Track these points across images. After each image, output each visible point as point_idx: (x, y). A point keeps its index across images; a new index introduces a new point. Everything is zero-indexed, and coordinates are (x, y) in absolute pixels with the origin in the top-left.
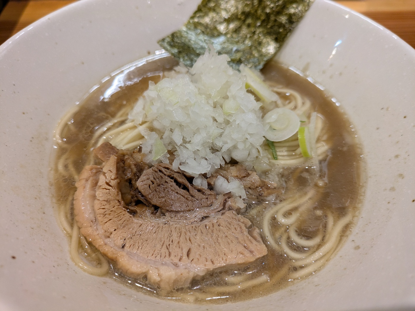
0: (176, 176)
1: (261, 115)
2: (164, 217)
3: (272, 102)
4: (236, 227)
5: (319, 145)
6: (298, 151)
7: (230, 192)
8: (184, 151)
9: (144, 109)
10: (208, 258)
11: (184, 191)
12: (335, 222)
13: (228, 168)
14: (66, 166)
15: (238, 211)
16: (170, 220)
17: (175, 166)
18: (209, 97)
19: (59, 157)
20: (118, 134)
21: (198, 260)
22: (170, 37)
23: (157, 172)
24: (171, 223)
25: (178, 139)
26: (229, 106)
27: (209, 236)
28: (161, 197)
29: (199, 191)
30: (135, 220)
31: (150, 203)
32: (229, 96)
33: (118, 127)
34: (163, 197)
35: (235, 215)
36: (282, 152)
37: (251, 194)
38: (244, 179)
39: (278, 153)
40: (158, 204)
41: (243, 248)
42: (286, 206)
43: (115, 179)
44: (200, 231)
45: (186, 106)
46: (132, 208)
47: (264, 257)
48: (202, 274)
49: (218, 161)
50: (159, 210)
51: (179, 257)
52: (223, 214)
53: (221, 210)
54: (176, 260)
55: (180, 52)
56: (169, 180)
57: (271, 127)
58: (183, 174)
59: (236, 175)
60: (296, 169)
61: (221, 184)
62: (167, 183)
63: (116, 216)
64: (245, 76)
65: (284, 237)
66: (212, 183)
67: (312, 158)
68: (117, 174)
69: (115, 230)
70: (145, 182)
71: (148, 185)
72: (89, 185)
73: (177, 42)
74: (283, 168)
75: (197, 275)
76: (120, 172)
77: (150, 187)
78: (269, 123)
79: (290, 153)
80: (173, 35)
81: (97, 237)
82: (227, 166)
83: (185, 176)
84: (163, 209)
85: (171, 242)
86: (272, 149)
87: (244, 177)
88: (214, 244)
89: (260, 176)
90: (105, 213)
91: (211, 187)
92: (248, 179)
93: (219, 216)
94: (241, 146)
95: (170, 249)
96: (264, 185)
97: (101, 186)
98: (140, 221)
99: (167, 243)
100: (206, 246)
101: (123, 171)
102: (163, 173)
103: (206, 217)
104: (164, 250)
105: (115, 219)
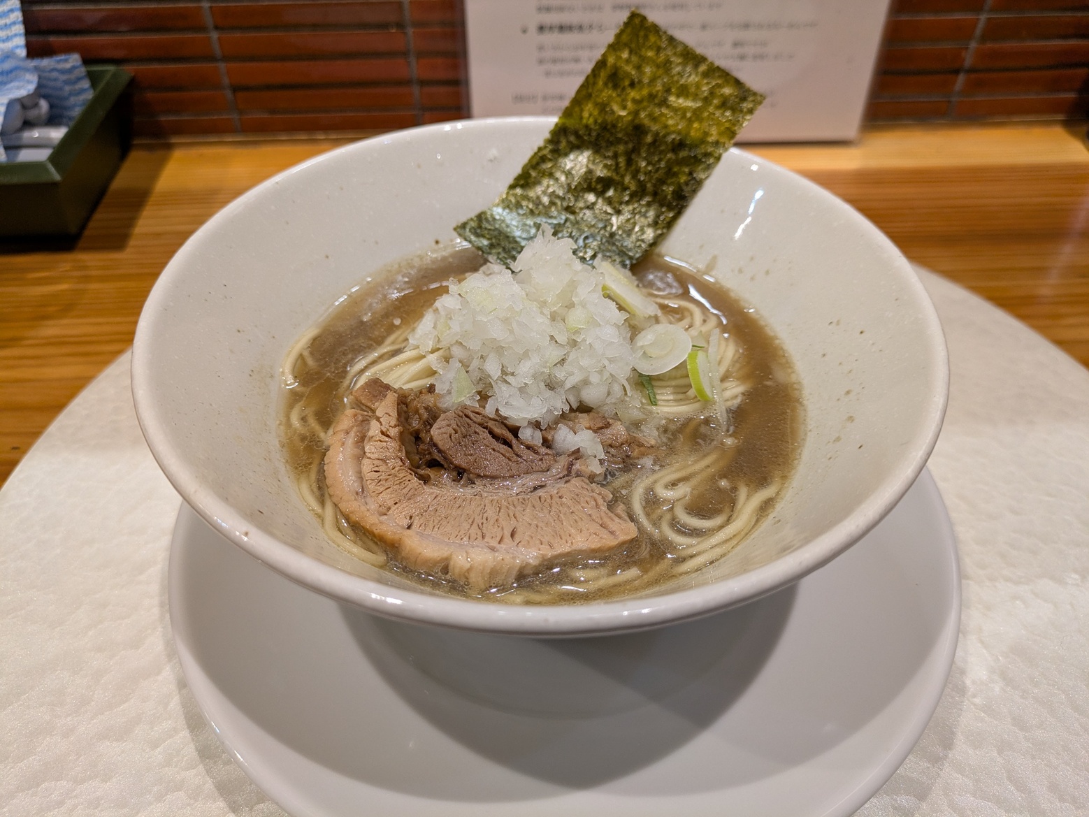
0: (491, 424)
1: (629, 335)
2: (473, 486)
3: (650, 317)
4: (588, 499)
5: (727, 384)
6: (692, 392)
7: (579, 449)
8: (504, 387)
9: (434, 327)
10: (543, 540)
11: (505, 447)
12: (748, 497)
13: (576, 417)
14: (304, 419)
15: (592, 478)
16: (483, 491)
17: (489, 410)
18: (544, 304)
19: (291, 406)
20: (391, 369)
21: (529, 542)
22: (475, 219)
23: (462, 417)
24: (485, 494)
25: (493, 369)
26: (576, 318)
27: (546, 511)
28: (469, 455)
29: (528, 447)
30: (427, 489)
31: (452, 463)
32: (575, 302)
33: (389, 359)
34: (471, 455)
35: (587, 484)
36: (665, 395)
37: (612, 455)
38: (601, 431)
39: (658, 397)
40: (464, 465)
41: (599, 527)
42: (670, 475)
43: (395, 426)
44: (530, 505)
45: (507, 319)
46: (423, 472)
47: (632, 540)
48: (533, 562)
49: (560, 405)
50: (465, 475)
51: (498, 539)
52: (566, 482)
53: (564, 477)
54: (494, 543)
55: (492, 246)
56: (479, 429)
57: (644, 352)
58: (502, 421)
59: (588, 425)
60: (690, 420)
61: (566, 438)
62: (478, 434)
63: (398, 482)
64: (602, 273)
65: (668, 517)
66: (550, 438)
67: (715, 403)
68: (398, 419)
69: (395, 504)
70: (443, 430)
71: (448, 435)
72: (350, 441)
73: (486, 229)
74: (666, 419)
75: (528, 564)
76: (403, 419)
77: (450, 437)
78: (642, 347)
79: (681, 396)
80: (481, 217)
81: (368, 514)
82: (573, 414)
83: (506, 425)
84: (471, 473)
85: (485, 521)
86: (648, 390)
87: (602, 428)
88: (552, 521)
89: (628, 429)
90: (380, 478)
91: (547, 443)
92: (608, 431)
93: (561, 484)
94: (594, 379)
95: (484, 528)
96: (633, 442)
97: (372, 437)
98: (436, 491)
99: (478, 520)
100: (540, 525)
101: (407, 419)
102: (471, 419)
103: (541, 487)
104: (474, 530)
105: (395, 487)
